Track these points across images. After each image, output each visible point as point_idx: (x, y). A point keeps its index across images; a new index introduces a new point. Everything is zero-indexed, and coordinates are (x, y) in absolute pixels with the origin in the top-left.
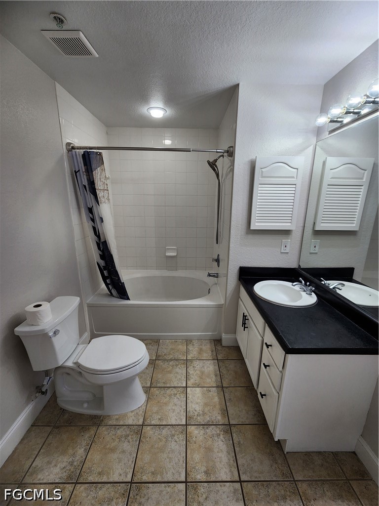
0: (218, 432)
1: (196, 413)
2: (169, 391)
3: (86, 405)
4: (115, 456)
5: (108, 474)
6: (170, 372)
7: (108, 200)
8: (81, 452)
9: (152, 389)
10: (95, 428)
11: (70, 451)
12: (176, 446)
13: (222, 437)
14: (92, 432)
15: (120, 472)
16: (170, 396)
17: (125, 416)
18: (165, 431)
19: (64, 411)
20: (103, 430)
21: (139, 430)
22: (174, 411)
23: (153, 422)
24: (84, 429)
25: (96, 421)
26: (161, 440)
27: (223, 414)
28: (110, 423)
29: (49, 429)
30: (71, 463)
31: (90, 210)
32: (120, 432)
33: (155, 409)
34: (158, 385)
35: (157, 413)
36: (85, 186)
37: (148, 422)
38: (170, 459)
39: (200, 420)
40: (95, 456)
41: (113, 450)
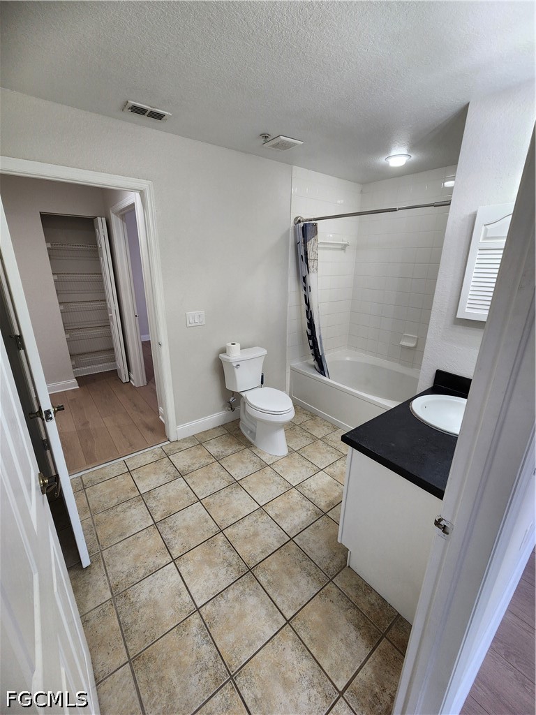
0: (311, 509)
1: (309, 487)
2: (305, 462)
3: (249, 432)
4: (241, 465)
5: (232, 469)
6: (320, 453)
7: (317, 269)
8: (230, 451)
9: (296, 453)
10: (244, 447)
11: (226, 448)
12: (276, 490)
13: (309, 513)
14: (242, 448)
15: (237, 473)
16: (303, 465)
17: (264, 453)
18: (277, 479)
19: (239, 429)
20: (247, 451)
21: (264, 466)
22: (295, 474)
23: (276, 469)
24: (240, 444)
25: (249, 445)
26: (270, 479)
27: (328, 505)
28: (254, 451)
29: (226, 432)
30: (222, 452)
31: (304, 279)
32: (254, 458)
33: (284, 464)
34: (303, 454)
35: (283, 467)
36: (302, 256)
37: (273, 466)
38: (265, 491)
39: (307, 493)
40: (233, 458)
41: (243, 462)
